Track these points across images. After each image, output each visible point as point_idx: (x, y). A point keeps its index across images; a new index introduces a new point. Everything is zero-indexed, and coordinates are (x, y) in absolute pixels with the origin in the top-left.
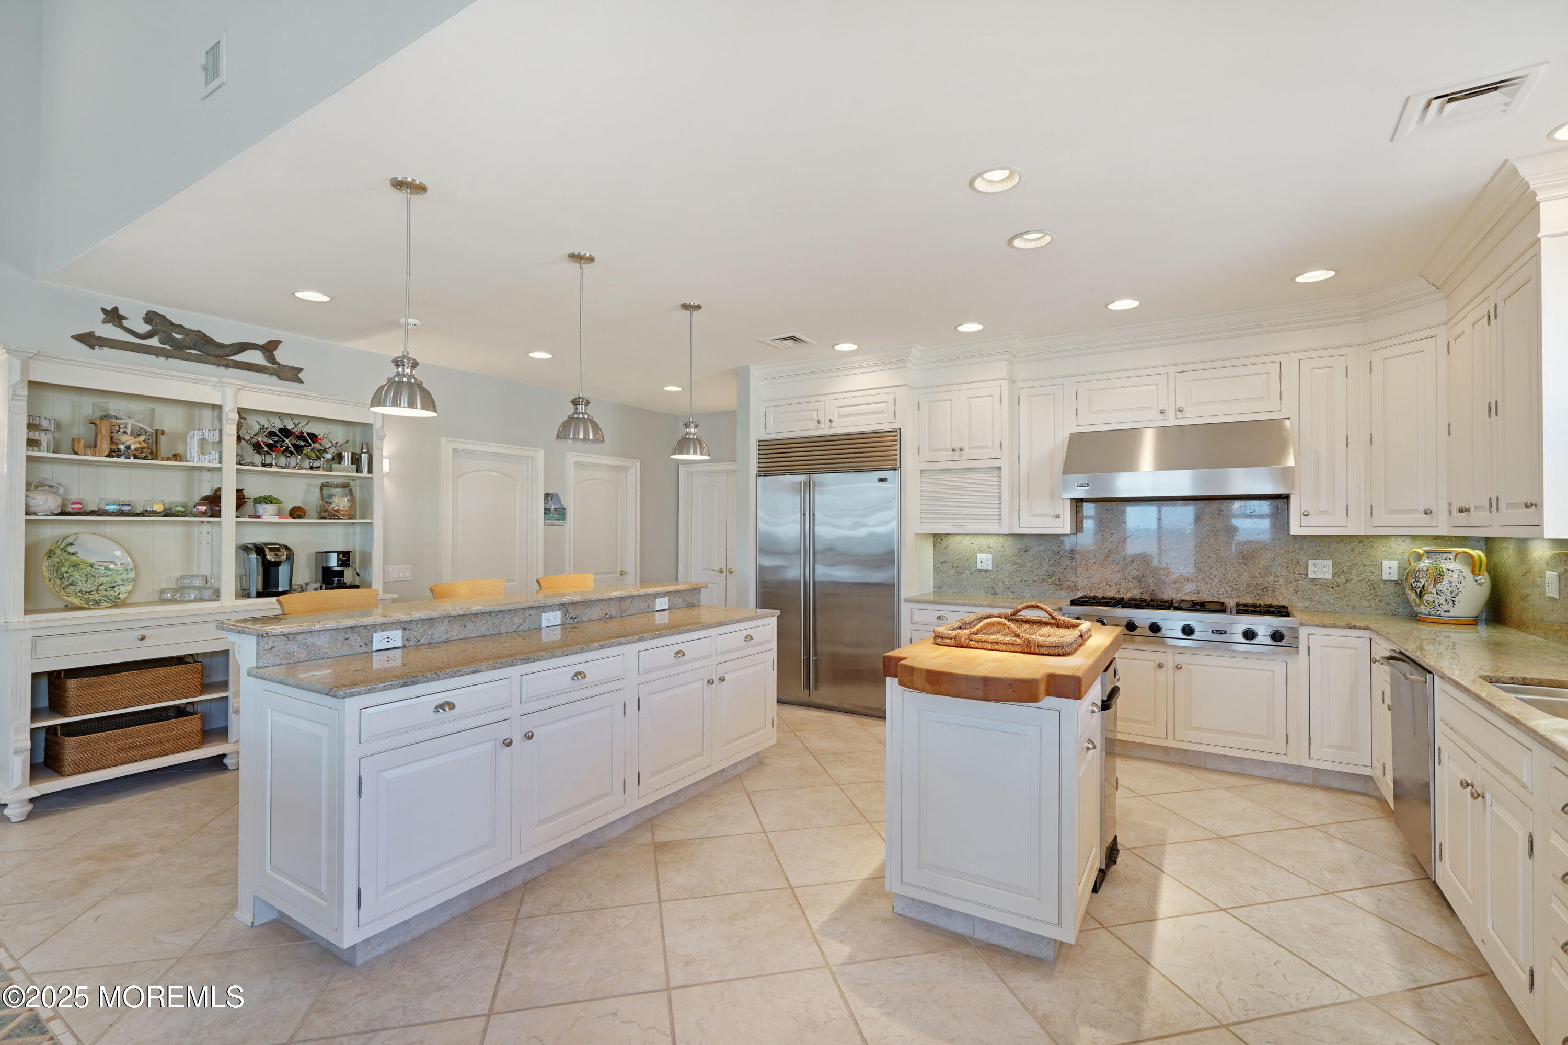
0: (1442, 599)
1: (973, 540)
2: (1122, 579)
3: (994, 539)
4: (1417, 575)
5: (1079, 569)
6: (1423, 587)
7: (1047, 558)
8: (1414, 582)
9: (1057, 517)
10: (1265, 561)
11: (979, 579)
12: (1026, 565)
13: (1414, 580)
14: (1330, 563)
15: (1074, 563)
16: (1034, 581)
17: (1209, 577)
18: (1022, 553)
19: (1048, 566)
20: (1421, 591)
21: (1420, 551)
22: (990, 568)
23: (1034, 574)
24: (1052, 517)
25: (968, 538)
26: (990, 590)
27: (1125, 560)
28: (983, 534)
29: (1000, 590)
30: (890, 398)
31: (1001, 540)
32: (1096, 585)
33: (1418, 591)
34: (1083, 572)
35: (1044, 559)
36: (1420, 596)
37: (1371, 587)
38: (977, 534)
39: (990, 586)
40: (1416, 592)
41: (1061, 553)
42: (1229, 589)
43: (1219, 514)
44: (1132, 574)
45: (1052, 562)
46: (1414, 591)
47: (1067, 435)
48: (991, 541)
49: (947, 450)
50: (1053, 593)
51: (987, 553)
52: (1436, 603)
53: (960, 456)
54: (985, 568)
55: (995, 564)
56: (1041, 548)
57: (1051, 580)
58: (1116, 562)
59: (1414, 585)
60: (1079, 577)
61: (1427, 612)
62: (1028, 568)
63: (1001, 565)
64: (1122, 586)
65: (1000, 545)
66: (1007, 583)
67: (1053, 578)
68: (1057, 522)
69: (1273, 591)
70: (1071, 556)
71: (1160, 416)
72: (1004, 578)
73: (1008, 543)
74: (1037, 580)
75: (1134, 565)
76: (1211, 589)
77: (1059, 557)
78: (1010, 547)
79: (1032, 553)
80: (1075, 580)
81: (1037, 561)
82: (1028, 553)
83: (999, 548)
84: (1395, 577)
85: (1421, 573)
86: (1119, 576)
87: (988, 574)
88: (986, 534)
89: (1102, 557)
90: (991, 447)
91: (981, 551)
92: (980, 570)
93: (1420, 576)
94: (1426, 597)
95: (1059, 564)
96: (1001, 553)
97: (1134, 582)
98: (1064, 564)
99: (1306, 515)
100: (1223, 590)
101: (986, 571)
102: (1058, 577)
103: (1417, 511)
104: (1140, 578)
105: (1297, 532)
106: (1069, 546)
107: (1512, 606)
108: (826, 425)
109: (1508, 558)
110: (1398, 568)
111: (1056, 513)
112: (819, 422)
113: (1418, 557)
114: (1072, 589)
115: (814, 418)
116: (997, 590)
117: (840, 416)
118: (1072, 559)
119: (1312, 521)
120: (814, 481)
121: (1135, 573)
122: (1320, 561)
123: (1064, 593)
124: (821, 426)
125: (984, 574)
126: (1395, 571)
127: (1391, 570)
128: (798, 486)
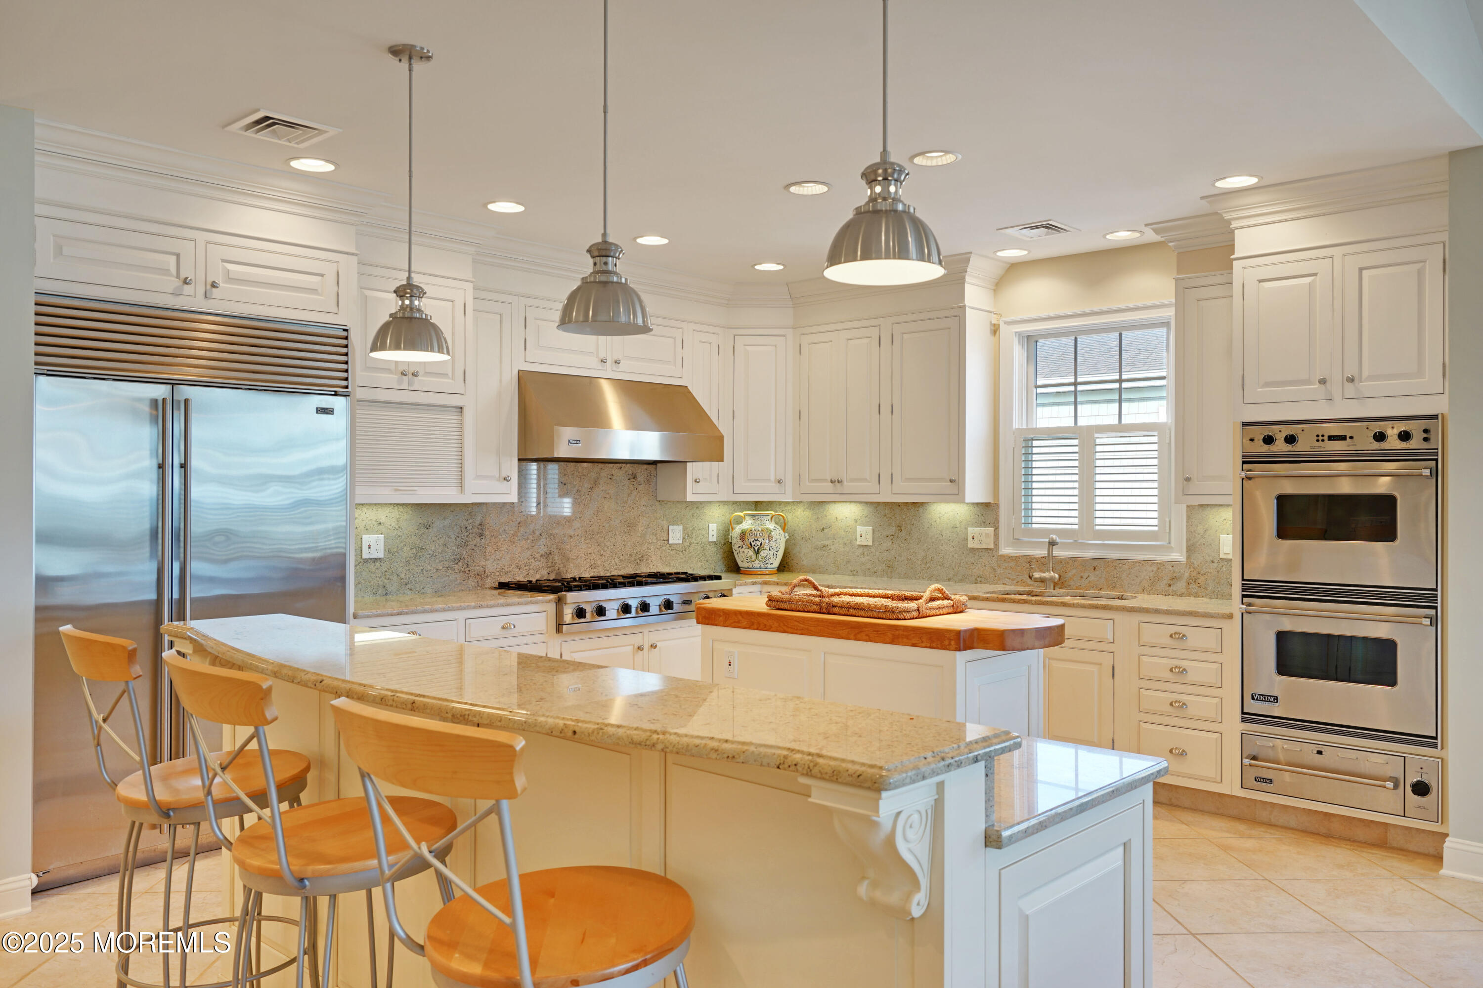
0: (771, 553)
1: (357, 513)
2: (531, 557)
3: (387, 511)
4: (755, 535)
5: (489, 549)
6: (761, 544)
7: (453, 536)
8: (753, 541)
9: (506, 479)
10: (643, 528)
11: (364, 573)
12: (428, 547)
13: (753, 539)
14: (681, 527)
15: (483, 541)
16: (437, 570)
17: (603, 550)
18: (423, 530)
19: (454, 548)
20: (758, 549)
21: (741, 514)
22: (382, 556)
23: (437, 561)
24: (499, 480)
26: (381, 590)
27: (534, 533)
28: (370, 505)
29: (392, 588)
30: (330, 271)
31: (395, 513)
32: (506, 568)
33: (756, 549)
34: (493, 551)
35: (449, 537)
36: (757, 553)
37: (702, 549)
38: (363, 505)
39: (381, 583)
40: (754, 550)
41: (469, 528)
42: (617, 560)
43: (611, 479)
44: (540, 550)
45: (459, 540)
46: (752, 549)
47: (515, 372)
48: (382, 515)
50: (460, 583)
51: (377, 532)
52: (768, 557)
53: (410, 383)
54: (374, 556)
55: (388, 551)
56: (447, 522)
57: (457, 566)
58: (526, 537)
59: (753, 544)
60: (489, 559)
61: (758, 566)
62: (430, 552)
63: (395, 550)
64: (531, 567)
65: (394, 520)
66: (403, 576)
67: (460, 564)
68: (503, 486)
69: (647, 560)
70: (480, 531)
71: (599, 366)
72: (400, 569)
73: (406, 516)
74: (441, 568)
75: (542, 540)
76: (605, 562)
77: (467, 534)
78: (408, 522)
79: (435, 530)
80: (484, 564)
81: (442, 541)
82: (430, 530)
83: (393, 524)
84: (717, 539)
85: (758, 533)
86: (528, 553)
87: (378, 564)
88: (375, 504)
89: (512, 532)
90: (450, 375)
91: (367, 530)
92: (367, 560)
93: (758, 536)
94: (762, 554)
95: (466, 543)
96: (396, 532)
97: (542, 560)
98: (472, 543)
99: (697, 481)
100: (613, 562)
101: (375, 560)
102: (466, 562)
103: (769, 480)
104: (547, 555)
105: (688, 499)
106: (479, 519)
107: (804, 555)
108: (201, 291)
109: (799, 517)
110: (718, 531)
111: (504, 475)
112: (186, 282)
113: (739, 521)
114: (482, 575)
115: (173, 270)
116: (390, 588)
117: (230, 280)
118: (481, 535)
119: (700, 487)
120: (186, 401)
121: (543, 550)
122: (676, 527)
123: (472, 582)
124: (188, 289)
125: (372, 566)
126: (715, 533)
127: (713, 532)
128: (146, 408)
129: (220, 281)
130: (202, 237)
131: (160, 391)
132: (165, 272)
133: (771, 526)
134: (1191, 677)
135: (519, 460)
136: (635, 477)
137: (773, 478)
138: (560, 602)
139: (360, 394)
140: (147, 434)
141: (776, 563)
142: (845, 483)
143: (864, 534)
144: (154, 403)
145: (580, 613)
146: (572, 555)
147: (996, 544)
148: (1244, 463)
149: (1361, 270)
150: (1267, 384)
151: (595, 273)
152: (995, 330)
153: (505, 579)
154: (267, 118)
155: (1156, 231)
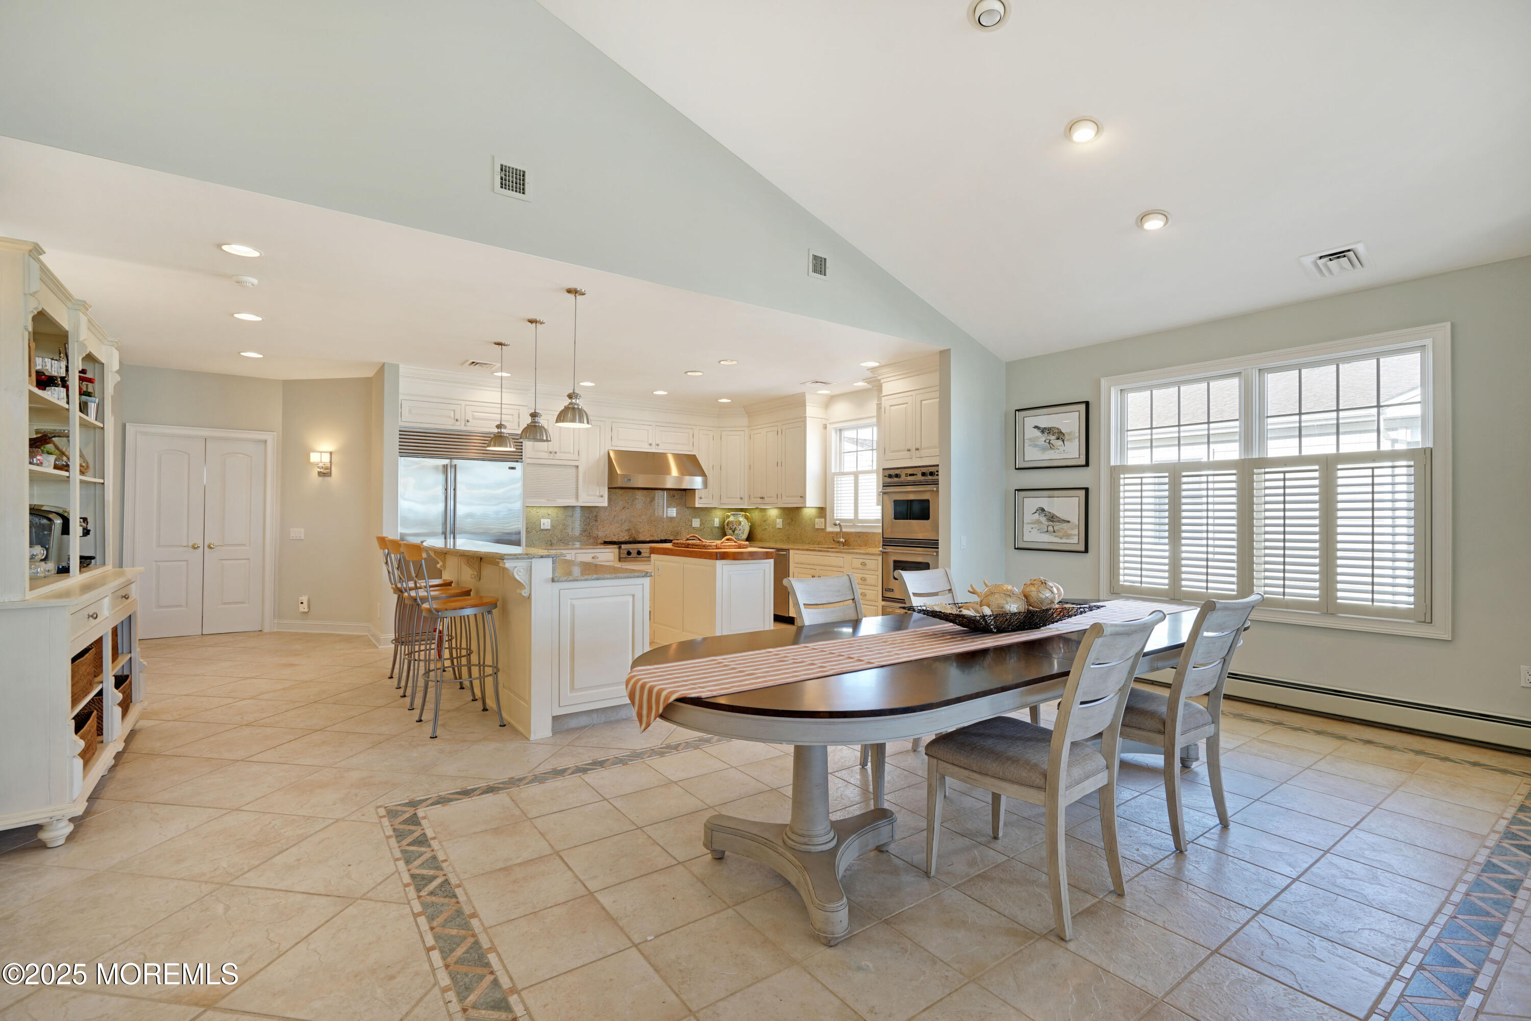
0: (740, 532)
1: (538, 510)
2: (620, 531)
3: (552, 509)
4: (735, 523)
5: (599, 526)
6: (738, 528)
7: (582, 521)
8: (734, 526)
9: (602, 496)
10: (678, 519)
11: (542, 535)
12: (571, 525)
14: (699, 520)
15: (597, 523)
16: (575, 536)
18: (568, 517)
19: (583, 526)
20: (734, 530)
21: (729, 514)
22: (549, 528)
23: (575, 531)
25: (535, 509)
26: (549, 542)
28: (545, 507)
29: (554, 542)
30: (515, 413)
31: (555, 510)
34: (602, 528)
36: (734, 532)
37: (710, 530)
39: (549, 539)
40: (732, 530)
45: (586, 522)
47: (607, 451)
48: (550, 511)
49: (545, 452)
50: (586, 541)
51: (547, 518)
52: (739, 534)
53: (554, 456)
54: (546, 527)
55: (552, 526)
57: (585, 534)
58: (618, 522)
60: (599, 531)
63: (556, 526)
64: (617, 535)
65: (555, 513)
66: (559, 537)
68: (601, 500)
70: (595, 518)
71: (649, 447)
72: (557, 534)
73: (560, 512)
77: (590, 519)
78: (561, 514)
79: (573, 517)
80: (597, 533)
81: (577, 521)
82: (571, 518)
83: (555, 515)
84: (718, 525)
85: (737, 522)
86: (619, 529)
87: (548, 532)
88: (547, 507)
89: (610, 520)
90: (572, 452)
91: (543, 517)
92: (542, 530)
94: (736, 532)
95: (589, 524)
96: (556, 518)
99: (701, 498)
101: (547, 530)
102: (589, 532)
103: (737, 498)
104: (628, 530)
105: (696, 506)
106: (595, 514)
107: (759, 533)
108: (463, 423)
109: (756, 515)
110: (720, 521)
111: (601, 494)
112: (457, 420)
113: (728, 517)
114: (596, 538)
115: (452, 416)
116: (553, 542)
117: (474, 418)
118: (596, 521)
119: (703, 501)
120: (455, 465)
121: (626, 528)
122: (696, 519)
123: (591, 541)
124: (458, 423)
125: (545, 532)
126: (718, 523)
127: (717, 522)
128: (441, 468)
129: (471, 420)
130: (464, 403)
131: (446, 462)
132: (450, 417)
133: (741, 519)
134: (868, 582)
135: (609, 488)
136: (674, 496)
137: (738, 496)
138: (620, 548)
139: (529, 461)
140: (441, 478)
141: (745, 536)
142: (766, 499)
143: (779, 523)
144: (444, 466)
145: (629, 553)
146: (641, 531)
147: (825, 526)
148: (883, 486)
149: (921, 401)
150: (893, 452)
151: (532, 422)
152: (825, 427)
153: (606, 540)
154: (473, 363)
155: (868, 383)
